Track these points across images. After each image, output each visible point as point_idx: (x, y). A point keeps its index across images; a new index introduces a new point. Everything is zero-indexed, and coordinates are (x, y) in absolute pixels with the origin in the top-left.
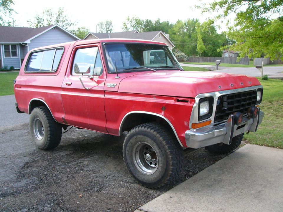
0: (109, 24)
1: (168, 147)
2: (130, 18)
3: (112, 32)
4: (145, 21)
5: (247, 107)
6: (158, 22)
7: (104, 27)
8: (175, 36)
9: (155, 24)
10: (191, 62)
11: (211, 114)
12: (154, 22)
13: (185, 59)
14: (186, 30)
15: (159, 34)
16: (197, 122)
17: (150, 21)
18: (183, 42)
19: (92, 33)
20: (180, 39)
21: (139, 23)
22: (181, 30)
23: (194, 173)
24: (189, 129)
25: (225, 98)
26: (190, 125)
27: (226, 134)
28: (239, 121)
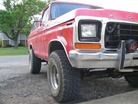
11: (100, 39)
16: (79, 42)
23: (102, 97)
24: (73, 49)
25: (118, 26)
26: (74, 45)
27: (117, 60)
28: (131, 48)
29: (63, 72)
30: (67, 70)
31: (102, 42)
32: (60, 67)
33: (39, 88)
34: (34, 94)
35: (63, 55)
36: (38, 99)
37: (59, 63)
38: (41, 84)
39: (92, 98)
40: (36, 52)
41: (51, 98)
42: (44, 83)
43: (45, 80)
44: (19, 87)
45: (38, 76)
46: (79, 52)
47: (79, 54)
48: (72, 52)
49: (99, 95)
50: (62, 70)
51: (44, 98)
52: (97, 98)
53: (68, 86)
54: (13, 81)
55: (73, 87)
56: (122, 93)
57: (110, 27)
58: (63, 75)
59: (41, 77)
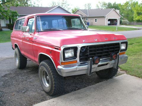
0: (89, 5)
1: (53, 74)
2: (100, 2)
3: (91, 9)
4: (108, 3)
5: (109, 53)
6: (114, 4)
7: (87, 6)
8: (124, 11)
9: (113, 5)
10: (130, 25)
11: (76, 57)
12: (112, 4)
13: (127, 23)
14: (130, 8)
15: (113, 10)
16: (63, 61)
17: (111, 3)
18: (128, 14)
19: (80, 10)
20: (126, 13)
21: (105, 4)
22: (127, 8)
23: (79, 89)
24: (60, 65)
25: (88, 47)
26: (60, 63)
27: (87, 69)
28: (96, 62)
29: (53, 77)
30: (55, 76)
31: (78, 59)
32: (50, 74)
33: (31, 84)
34: (30, 90)
35: (52, 65)
36: (34, 94)
37: (49, 71)
38: (31, 80)
39: (72, 91)
40: (22, 52)
41: (43, 92)
42: (34, 79)
43: (33, 75)
44: (15, 84)
45: (25, 71)
46: (63, 67)
47: (64, 69)
48: (59, 67)
49: (77, 87)
50: (52, 76)
51: (38, 93)
52: (75, 90)
53: (57, 86)
54: (7, 78)
55: (60, 86)
56: (93, 85)
57: (83, 49)
58: (53, 79)
59: (28, 72)
